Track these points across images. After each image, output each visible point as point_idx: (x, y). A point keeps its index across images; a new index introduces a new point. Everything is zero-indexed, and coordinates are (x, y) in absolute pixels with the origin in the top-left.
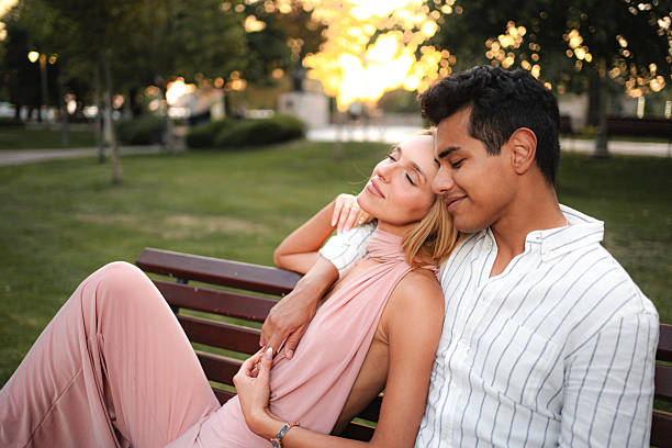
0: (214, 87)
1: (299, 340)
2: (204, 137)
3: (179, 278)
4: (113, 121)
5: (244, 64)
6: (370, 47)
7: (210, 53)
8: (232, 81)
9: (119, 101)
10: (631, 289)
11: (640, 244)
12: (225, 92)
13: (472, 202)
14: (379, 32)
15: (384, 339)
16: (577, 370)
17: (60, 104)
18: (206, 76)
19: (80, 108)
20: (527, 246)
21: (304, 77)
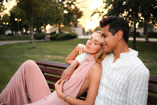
0: (57, 26)
1: (70, 78)
2: (54, 38)
3: (45, 66)
4: (33, 34)
5: (63, 21)
6: (92, 16)
7: (56, 18)
8: (61, 25)
9: (35, 29)
10: (143, 66)
11: (155, 62)
12: (59, 27)
13: (108, 46)
14: (94, 13)
15: (88, 78)
16: (130, 84)
17: (22, 30)
18: (55, 24)
19: (26, 31)
20: (120, 57)
21: (78, 24)
